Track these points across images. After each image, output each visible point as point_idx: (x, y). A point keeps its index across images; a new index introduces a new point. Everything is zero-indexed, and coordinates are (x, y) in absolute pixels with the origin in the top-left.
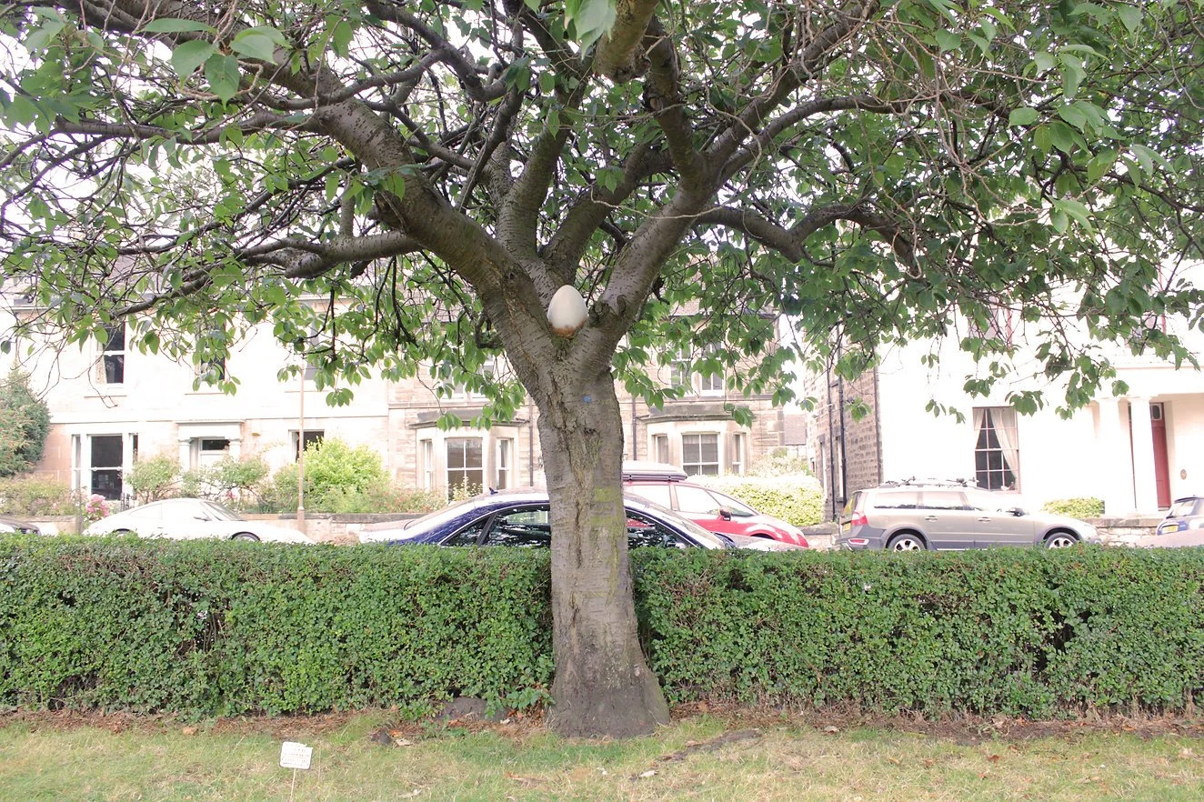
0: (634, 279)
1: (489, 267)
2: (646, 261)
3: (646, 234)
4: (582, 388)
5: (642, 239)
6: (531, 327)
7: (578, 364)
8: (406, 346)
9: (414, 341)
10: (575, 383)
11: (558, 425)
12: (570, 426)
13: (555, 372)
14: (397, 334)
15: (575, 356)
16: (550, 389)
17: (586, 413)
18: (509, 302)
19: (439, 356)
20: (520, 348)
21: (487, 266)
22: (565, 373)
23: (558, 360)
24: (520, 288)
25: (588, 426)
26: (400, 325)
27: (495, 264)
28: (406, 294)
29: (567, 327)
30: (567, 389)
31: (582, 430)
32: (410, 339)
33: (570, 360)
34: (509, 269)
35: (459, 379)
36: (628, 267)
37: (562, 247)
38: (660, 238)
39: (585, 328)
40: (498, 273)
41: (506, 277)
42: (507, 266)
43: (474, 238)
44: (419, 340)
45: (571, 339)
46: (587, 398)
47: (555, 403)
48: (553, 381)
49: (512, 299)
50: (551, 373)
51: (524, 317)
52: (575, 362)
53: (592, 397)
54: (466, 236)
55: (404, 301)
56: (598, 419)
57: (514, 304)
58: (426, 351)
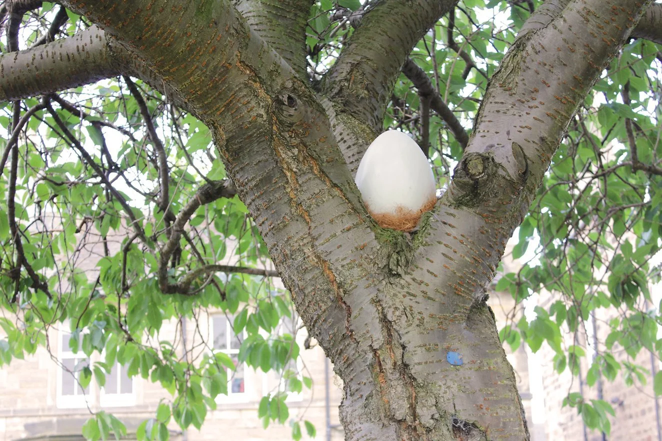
0: (535, 113)
1: (243, 79)
2: (558, 77)
3: (560, 23)
4: (443, 334)
5: (549, 32)
6: (332, 207)
7: (433, 284)
8: (29, 295)
9: (44, 288)
10: (429, 323)
11: (399, 416)
12: (426, 415)
13: (387, 301)
14: (15, 274)
15: (426, 265)
16: (378, 336)
17: (455, 387)
18: (285, 155)
19: (86, 315)
20: (308, 250)
21: (238, 78)
22: (407, 301)
23: (391, 274)
24: (307, 127)
25: (463, 417)
26: (22, 260)
27: (256, 76)
28: (32, 210)
29: (400, 209)
30: (412, 337)
31: (450, 423)
32: (40, 285)
33: (417, 274)
34: (284, 88)
35: (116, 356)
36: (519, 90)
37: (357, 75)
38: (590, 27)
39: (444, 209)
40: (262, 93)
41: (279, 102)
42: (279, 81)
43: (214, 15)
44: (53, 288)
45: (413, 234)
46: (453, 357)
47: (388, 365)
48: (384, 320)
49: (289, 147)
50: (377, 302)
51: (316, 186)
52: (427, 278)
53: (462, 354)
54: (199, 11)
55: (28, 223)
56: (481, 401)
57: (295, 158)
58: (63, 308)
